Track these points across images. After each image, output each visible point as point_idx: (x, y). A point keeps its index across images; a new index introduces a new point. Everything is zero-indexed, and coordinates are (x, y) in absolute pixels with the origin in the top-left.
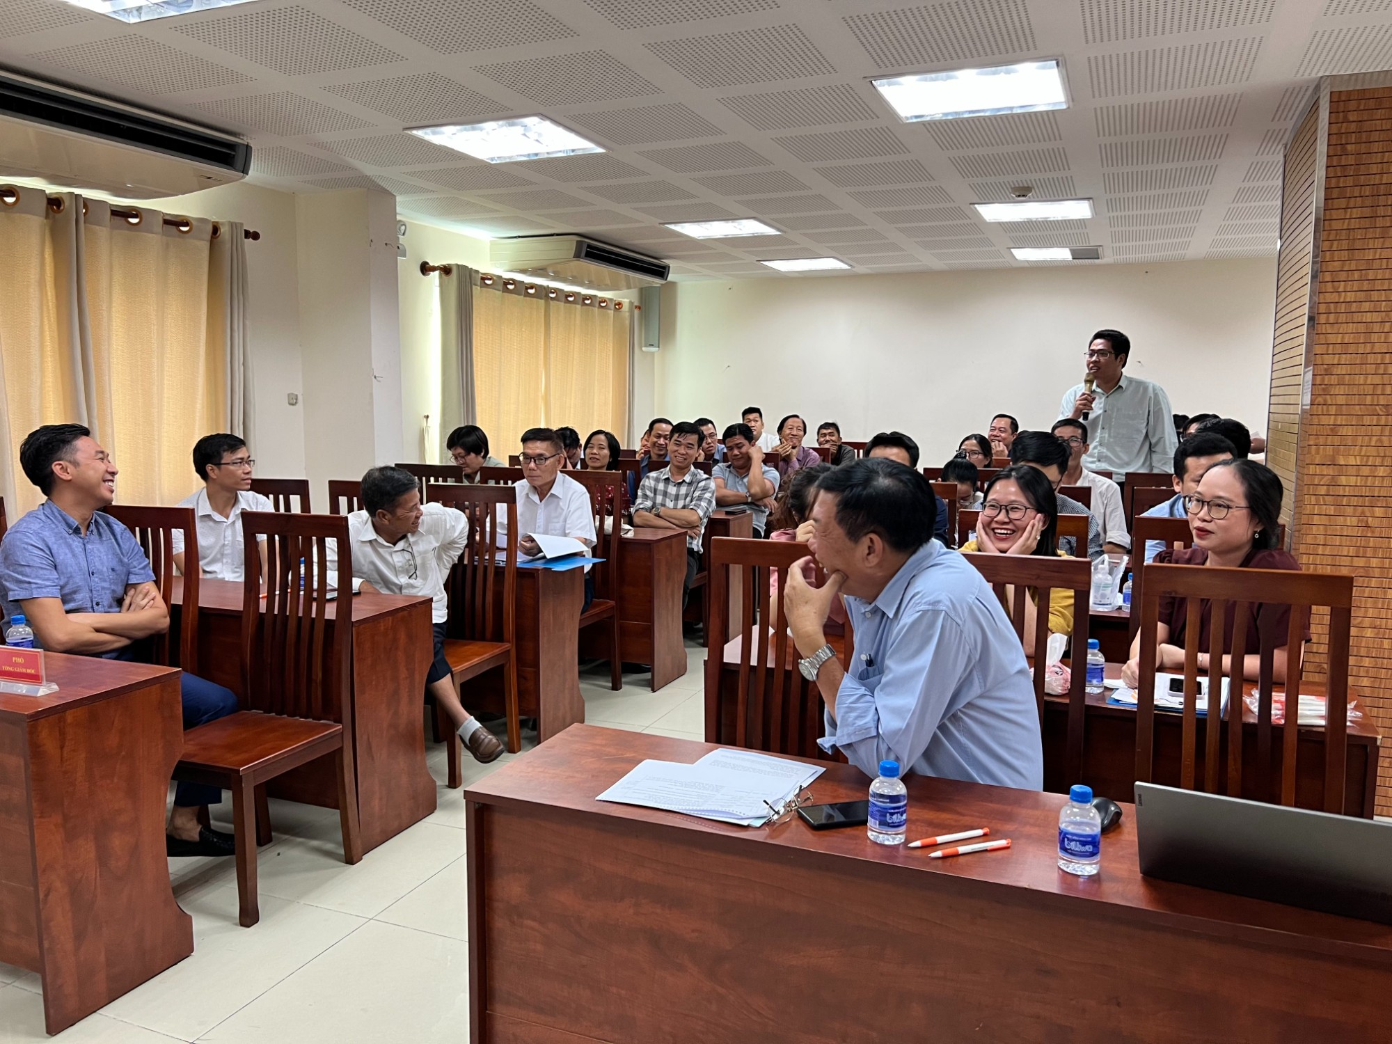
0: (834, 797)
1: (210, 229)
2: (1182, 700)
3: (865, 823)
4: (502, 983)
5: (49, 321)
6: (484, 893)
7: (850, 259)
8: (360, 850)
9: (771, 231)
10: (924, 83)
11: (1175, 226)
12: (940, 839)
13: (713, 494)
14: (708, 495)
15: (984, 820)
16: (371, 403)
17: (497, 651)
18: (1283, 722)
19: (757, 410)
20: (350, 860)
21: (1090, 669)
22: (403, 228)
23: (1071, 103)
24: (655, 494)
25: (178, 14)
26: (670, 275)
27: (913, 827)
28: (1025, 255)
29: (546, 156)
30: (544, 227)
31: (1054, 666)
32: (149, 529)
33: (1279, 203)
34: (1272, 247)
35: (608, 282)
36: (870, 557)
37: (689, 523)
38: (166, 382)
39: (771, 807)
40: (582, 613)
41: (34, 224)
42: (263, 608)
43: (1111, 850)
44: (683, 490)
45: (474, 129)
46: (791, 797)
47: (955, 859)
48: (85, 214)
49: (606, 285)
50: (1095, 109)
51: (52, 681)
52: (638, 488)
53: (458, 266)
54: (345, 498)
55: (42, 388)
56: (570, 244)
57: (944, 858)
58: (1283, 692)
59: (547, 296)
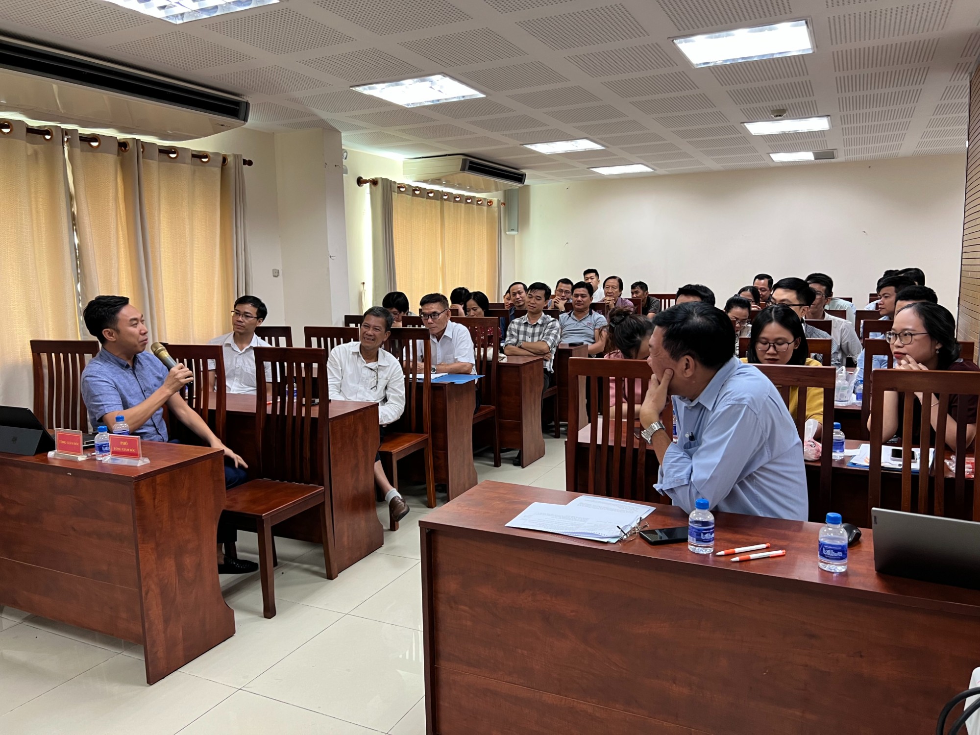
0: (664, 525)
1: (221, 159)
2: (901, 463)
3: (685, 540)
4: (445, 647)
5: (121, 224)
6: (432, 589)
7: (653, 164)
8: (336, 570)
9: (598, 147)
10: (710, 40)
11: (888, 134)
12: (737, 550)
13: (558, 331)
14: (554, 332)
15: (765, 539)
16: (328, 274)
17: (419, 439)
18: (973, 476)
19: (595, 271)
20: (330, 576)
21: (836, 443)
22: (345, 154)
23: (816, 49)
24: (518, 334)
25: (209, 17)
26: (526, 181)
27: (718, 543)
28: (779, 157)
29: (445, 101)
30: (440, 150)
31: (809, 441)
32: (193, 360)
33: (967, 114)
34: (962, 146)
35: (483, 187)
36: (688, 370)
37: (542, 351)
38: (195, 263)
39: (622, 531)
40: (475, 413)
41: (110, 160)
42: (269, 410)
43: (854, 557)
44: (537, 330)
45: (397, 85)
46: (634, 524)
47: (748, 562)
48: (143, 152)
49: (482, 189)
50: (833, 52)
51: (146, 457)
52: (507, 330)
53: (383, 179)
54: (316, 338)
55: (118, 269)
56: (458, 161)
57: (741, 561)
58: (973, 457)
59: (442, 198)
